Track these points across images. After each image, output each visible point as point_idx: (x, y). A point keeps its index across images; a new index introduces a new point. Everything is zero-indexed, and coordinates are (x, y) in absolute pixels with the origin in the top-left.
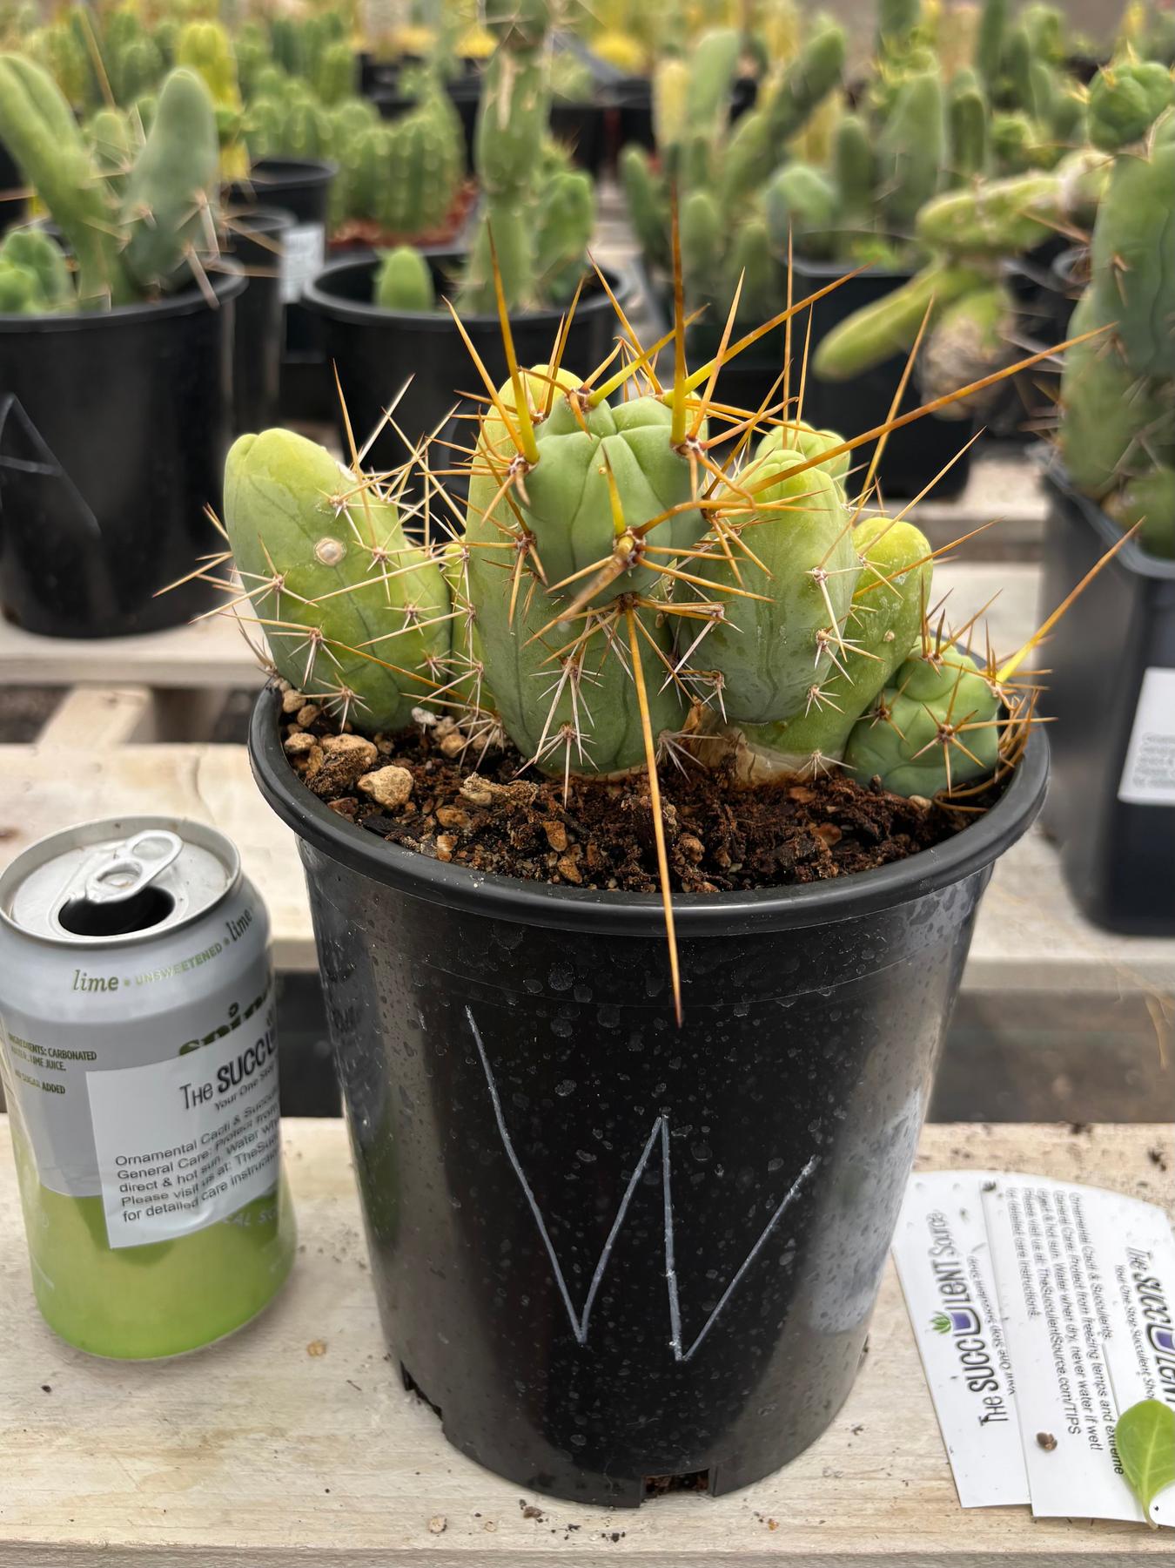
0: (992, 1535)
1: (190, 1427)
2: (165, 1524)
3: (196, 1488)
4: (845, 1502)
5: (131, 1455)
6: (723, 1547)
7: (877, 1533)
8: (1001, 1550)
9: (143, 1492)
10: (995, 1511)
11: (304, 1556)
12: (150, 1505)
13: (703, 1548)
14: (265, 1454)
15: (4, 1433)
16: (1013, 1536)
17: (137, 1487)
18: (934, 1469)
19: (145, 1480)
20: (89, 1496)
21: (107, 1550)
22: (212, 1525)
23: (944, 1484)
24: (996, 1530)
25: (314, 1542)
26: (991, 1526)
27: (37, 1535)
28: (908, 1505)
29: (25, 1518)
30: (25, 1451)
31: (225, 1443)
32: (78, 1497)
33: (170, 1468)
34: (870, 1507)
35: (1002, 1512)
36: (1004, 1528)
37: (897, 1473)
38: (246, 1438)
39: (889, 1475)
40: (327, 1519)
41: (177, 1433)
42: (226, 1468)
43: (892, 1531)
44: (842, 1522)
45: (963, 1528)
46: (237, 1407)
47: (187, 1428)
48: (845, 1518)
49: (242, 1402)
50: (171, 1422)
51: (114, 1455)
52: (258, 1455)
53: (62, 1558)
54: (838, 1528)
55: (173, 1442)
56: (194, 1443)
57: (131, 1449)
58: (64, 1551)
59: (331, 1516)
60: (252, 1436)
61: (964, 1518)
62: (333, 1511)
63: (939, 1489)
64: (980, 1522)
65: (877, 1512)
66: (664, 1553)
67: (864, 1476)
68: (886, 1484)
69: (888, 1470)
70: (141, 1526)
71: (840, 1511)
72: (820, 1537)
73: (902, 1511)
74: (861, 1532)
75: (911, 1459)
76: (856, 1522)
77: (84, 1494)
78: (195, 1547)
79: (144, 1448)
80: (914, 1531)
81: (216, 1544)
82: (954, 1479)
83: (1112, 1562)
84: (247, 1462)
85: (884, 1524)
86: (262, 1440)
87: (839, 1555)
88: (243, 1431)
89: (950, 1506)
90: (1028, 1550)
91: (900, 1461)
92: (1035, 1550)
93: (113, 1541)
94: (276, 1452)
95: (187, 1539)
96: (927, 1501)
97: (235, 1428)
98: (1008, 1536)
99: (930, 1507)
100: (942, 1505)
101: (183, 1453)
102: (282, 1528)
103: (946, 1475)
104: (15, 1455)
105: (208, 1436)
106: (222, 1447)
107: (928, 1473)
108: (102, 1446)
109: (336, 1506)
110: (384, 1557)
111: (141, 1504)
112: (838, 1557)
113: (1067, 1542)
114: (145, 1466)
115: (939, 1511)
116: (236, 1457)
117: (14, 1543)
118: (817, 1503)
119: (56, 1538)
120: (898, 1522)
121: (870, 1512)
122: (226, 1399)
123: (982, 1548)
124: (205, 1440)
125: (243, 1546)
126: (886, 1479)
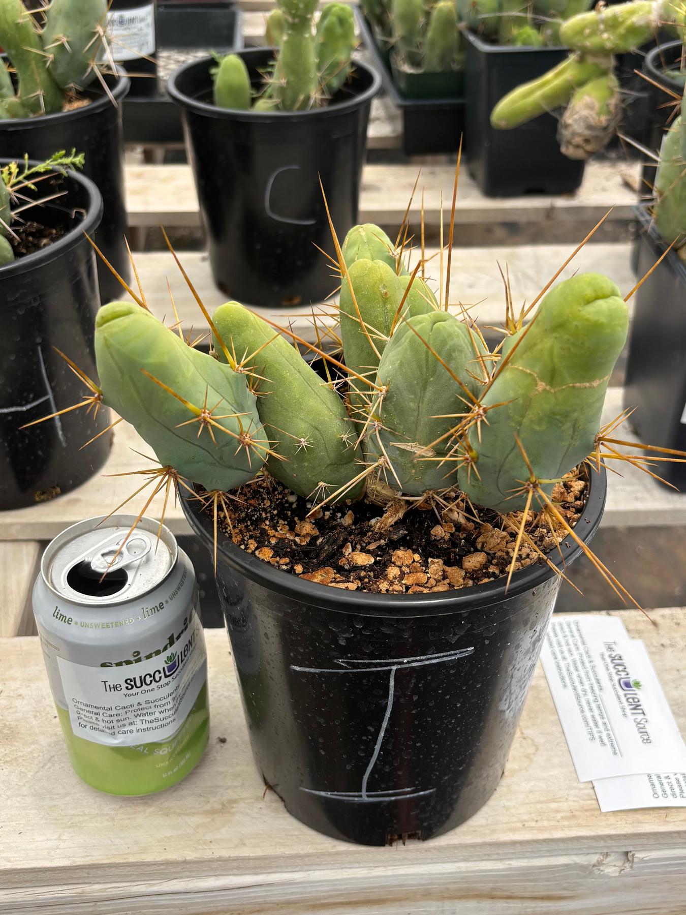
0: (618, 826)
1: (214, 799)
2: (213, 847)
3: (225, 829)
4: (546, 814)
5: (188, 815)
6: (488, 839)
7: (562, 828)
8: (622, 832)
9: (198, 832)
10: (620, 814)
11: (284, 857)
12: (203, 838)
13: (479, 840)
14: (256, 810)
15: (120, 808)
16: (628, 825)
17: (194, 830)
18: (589, 795)
19: (198, 826)
20: (171, 836)
21: (185, 862)
22: (236, 846)
23: (594, 802)
24: (620, 823)
25: (288, 851)
26: (617, 821)
27: (149, 858)
28: (576, 813)
29: (141, 850)
30: (133, 816)
31: (235, 805)
32: (165, 837)
33: (209, 820)
34: (559, 816)
35: (622, 814)
36: (624, 822)
37: (571, 798)
38: (244, 803)
39: (567, 799)
40: (293, 840)
41: (209, 802)
42: (237, 818)
43: (570, 827)
44: (545, 824)
45: (604, 823)
46: (236, 787)
47: (212, 800)
48: (547, 821)
49: (239, 784)
50: (204, 797)
51: (179, 815)
52: (252, 810)
53: (162, 867)
54: (544, 827)
55: (207, 807)
56: (219, 806)
57: (188, 811)
58: (163, 864)
59: (295, 838)
60: (247, 801)
61: (604, 818)
62: (295, 835)
63: (591, 805)
64: (612, 820)
65: (562, 818)
66: (461, 844)
67: (554, 800)
68: (566, 804)
69: (567, 797)
70: (201, 849)
71: (544, 818)
72: (535, 832)
73: (574, 817)
74: (556, 828)
75: (577, 791)
76: (552, 823)
77: (169, 835)
78: (229, 857)
79: (193, 811)
80: (580, 826)
81: (240, 855)
82: (597, 799)
83: (675, 835)
84: (247, 814)
85: (566, 823)
86: (253, 803)
87: (546, 839)
88: (241, 799)
89: (597, 813)
90: (636, 832)
91: (573, 792)
92: (639, 832)
93: (188, 858)
94: (261, 808)
95: (225, 854)
96: (586, 811)
97: (237, 797)
98: (626, 825)
99: (588, 814)
100: (593, 812)
101: (213, 812)
102: (271, 845)
103: (595, 797)
104: (129, 819)
105: (225, 803)
106: (233, 807)
107: (586, 797)
108: (172, 811)
109: (296, 833)
110: (324, 855)
111: (198, 838)
112: (545, 841)
113: (654, 827)
114: (197, 819)
115: (592, 815)
116: (241, 812)
117: (138, 862)
118: (533, 815)
119: (158, 859)
120: (573, 822)
121: (559, 818)
122: (229, 783)
123: (613, 832)
124: (223, 805)
125: (254, 855)
126: (565, 802)
